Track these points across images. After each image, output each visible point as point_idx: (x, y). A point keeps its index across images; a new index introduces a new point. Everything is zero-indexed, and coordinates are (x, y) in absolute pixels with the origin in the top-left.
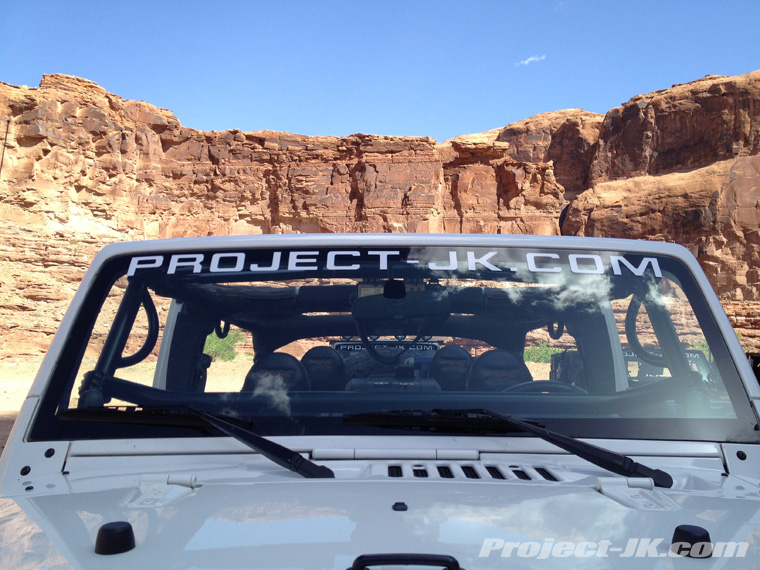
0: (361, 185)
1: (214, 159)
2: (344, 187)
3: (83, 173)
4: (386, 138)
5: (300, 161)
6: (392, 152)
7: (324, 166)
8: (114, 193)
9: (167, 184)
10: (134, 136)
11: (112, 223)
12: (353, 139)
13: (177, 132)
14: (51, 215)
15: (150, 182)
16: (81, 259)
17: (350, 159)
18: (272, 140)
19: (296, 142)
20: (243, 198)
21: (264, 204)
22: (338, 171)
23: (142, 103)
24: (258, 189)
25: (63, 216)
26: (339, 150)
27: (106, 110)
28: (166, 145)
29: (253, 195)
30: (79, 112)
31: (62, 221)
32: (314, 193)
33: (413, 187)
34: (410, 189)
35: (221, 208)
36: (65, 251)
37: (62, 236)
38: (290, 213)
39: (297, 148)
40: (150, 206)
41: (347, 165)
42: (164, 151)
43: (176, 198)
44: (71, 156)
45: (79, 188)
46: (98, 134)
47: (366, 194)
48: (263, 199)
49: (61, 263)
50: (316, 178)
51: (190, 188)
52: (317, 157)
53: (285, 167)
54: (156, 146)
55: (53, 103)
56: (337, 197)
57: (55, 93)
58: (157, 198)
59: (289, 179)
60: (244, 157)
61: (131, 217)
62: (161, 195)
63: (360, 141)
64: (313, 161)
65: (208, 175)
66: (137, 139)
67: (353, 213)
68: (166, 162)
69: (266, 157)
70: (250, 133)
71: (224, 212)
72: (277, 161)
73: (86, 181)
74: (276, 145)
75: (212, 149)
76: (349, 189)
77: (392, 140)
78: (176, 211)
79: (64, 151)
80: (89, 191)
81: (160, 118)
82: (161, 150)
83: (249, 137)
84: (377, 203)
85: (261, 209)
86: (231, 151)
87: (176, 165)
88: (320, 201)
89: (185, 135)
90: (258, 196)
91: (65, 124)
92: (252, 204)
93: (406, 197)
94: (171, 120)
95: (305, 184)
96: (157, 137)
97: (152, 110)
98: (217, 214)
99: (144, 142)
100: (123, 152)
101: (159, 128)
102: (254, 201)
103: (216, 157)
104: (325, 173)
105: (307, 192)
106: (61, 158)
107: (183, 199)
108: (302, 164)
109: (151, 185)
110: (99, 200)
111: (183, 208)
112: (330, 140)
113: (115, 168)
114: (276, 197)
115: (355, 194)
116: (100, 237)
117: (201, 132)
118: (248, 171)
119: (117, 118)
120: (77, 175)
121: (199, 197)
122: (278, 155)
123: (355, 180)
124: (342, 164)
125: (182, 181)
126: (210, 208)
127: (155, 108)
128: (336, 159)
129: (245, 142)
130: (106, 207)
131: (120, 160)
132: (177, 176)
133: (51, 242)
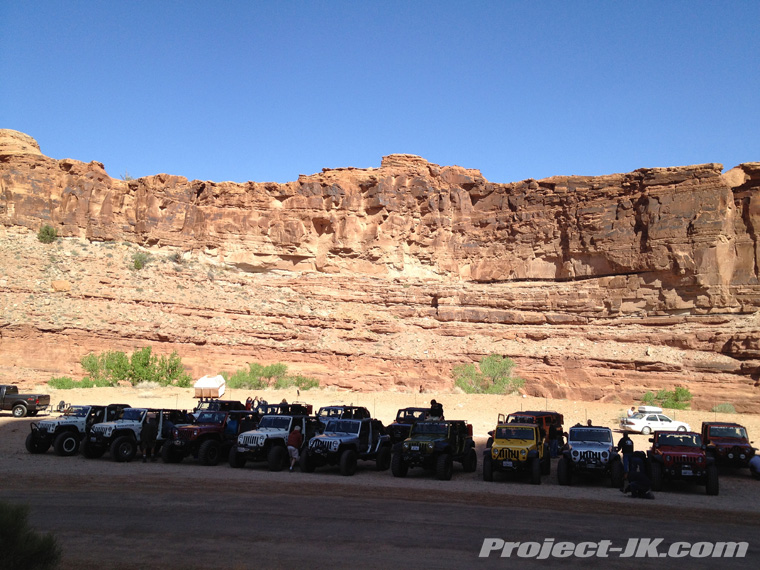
0: (645, 218)
1: (513, 207)
2: (629, 221)
3: (412, 230)
4: (669, 170)
5: (587, 200)
6: (676, 182)
7: (609, 202)
8: (435, 244)
9: (476, 233)
10: (449, 196)
11: (434, 268)
12: (636, 174)
13: (482, 188)
14: (391, 265)
15: (462, 232)
16: (411, 300)
17: (634, 193)
18: (561, 184)
19: (582, 184)
20: (537, 239)
21: (556, 242)
22: (623, 207)
23: (455, 168)
24: (550, 229)
25: (399, 265)
26: (623, 187)
27: (427, 178)
28: (474, 199)
29: (547, 235)
30: (408, 182)
31: (399, 269)
32: (600, 229)
33: (698, 215)
34: (695, 218)
35: (521, 249)
36: (399, 293)
37: (398, 282)
38: (579, 249)
39: (584, 189)
40: (462, 252)
41: (632, 200)
42: (473, 204)
43: (483, 244)
44: (403, 218)
45: (410, 243)
46: (422, 198)
47: (650, 225)
48: (555, 237)
49: (398, 303)
50: (602, 215)
51: (494, 234)
52: (603, 195)
53: (573, 208)
54: (466, 202)
55: (389, 178)
56: (622, 231)
57: (391, 170)
58: (468, 245)
59: (577, 218)
60: (538, 202)
61: (449, 262)
62: (471, 242)
63: (642, 175)
64: (599, 199)
65: (508, 221)
66: (452, 198)
67: (638, 245)
68: (475, 214)
69: (556, 200)
70: (542, 180)
71: (523, 252)
72: (567, 203)
73: (415, 237)
74: (565, 189)
75: (511, 198)
76: (634, 222)
77: (675, 170)
78: (484, 254)
79: (398, 215)
80: (417, 244)
81: (468, 178)
82: (471, 204)
83: (541, 184)
84: (662, 233)
85: (553, 248)
86: (526, 199)
87: (483, 215)
88: (607, 236)
89: (489, 189)
90: (551, 235)
91: (398, 194)
92: (546, 243)
93: (691, 225)
94: (477, 178)
95: (591, 221)
96: (467, 193)
97: (462, 172)
98: (516, 254)
99: (457, 200)
100: (441, 210)
101: (468, 186)
102: (547, 240)
103: (514, 204)
104: (611, 209)
105: (593, 228)
106: (395, 221)
107: (489, 244)
108: (589, 203)
109: (463, 235)
110: (424, 251)
111: (489, 251)
112: (614, 177)
113: (435, 224)
114: (567, 236)
115: (640, 227)
116: (426, 280)
117: (501, 185)
118: (541, 214)
119: (436, 183)
120: (407, 233)
121: (501, 241)
122: (567, 197)
123: (639, 213)
124: (626, 199)
125: (488, 229)
126: (511, 250)
127: (464, 170)
128: (620, 195)
129: (539, 188)
130: (430, 256)
131: (439, 216)
132: (483, 225)
133: (392, 287)
